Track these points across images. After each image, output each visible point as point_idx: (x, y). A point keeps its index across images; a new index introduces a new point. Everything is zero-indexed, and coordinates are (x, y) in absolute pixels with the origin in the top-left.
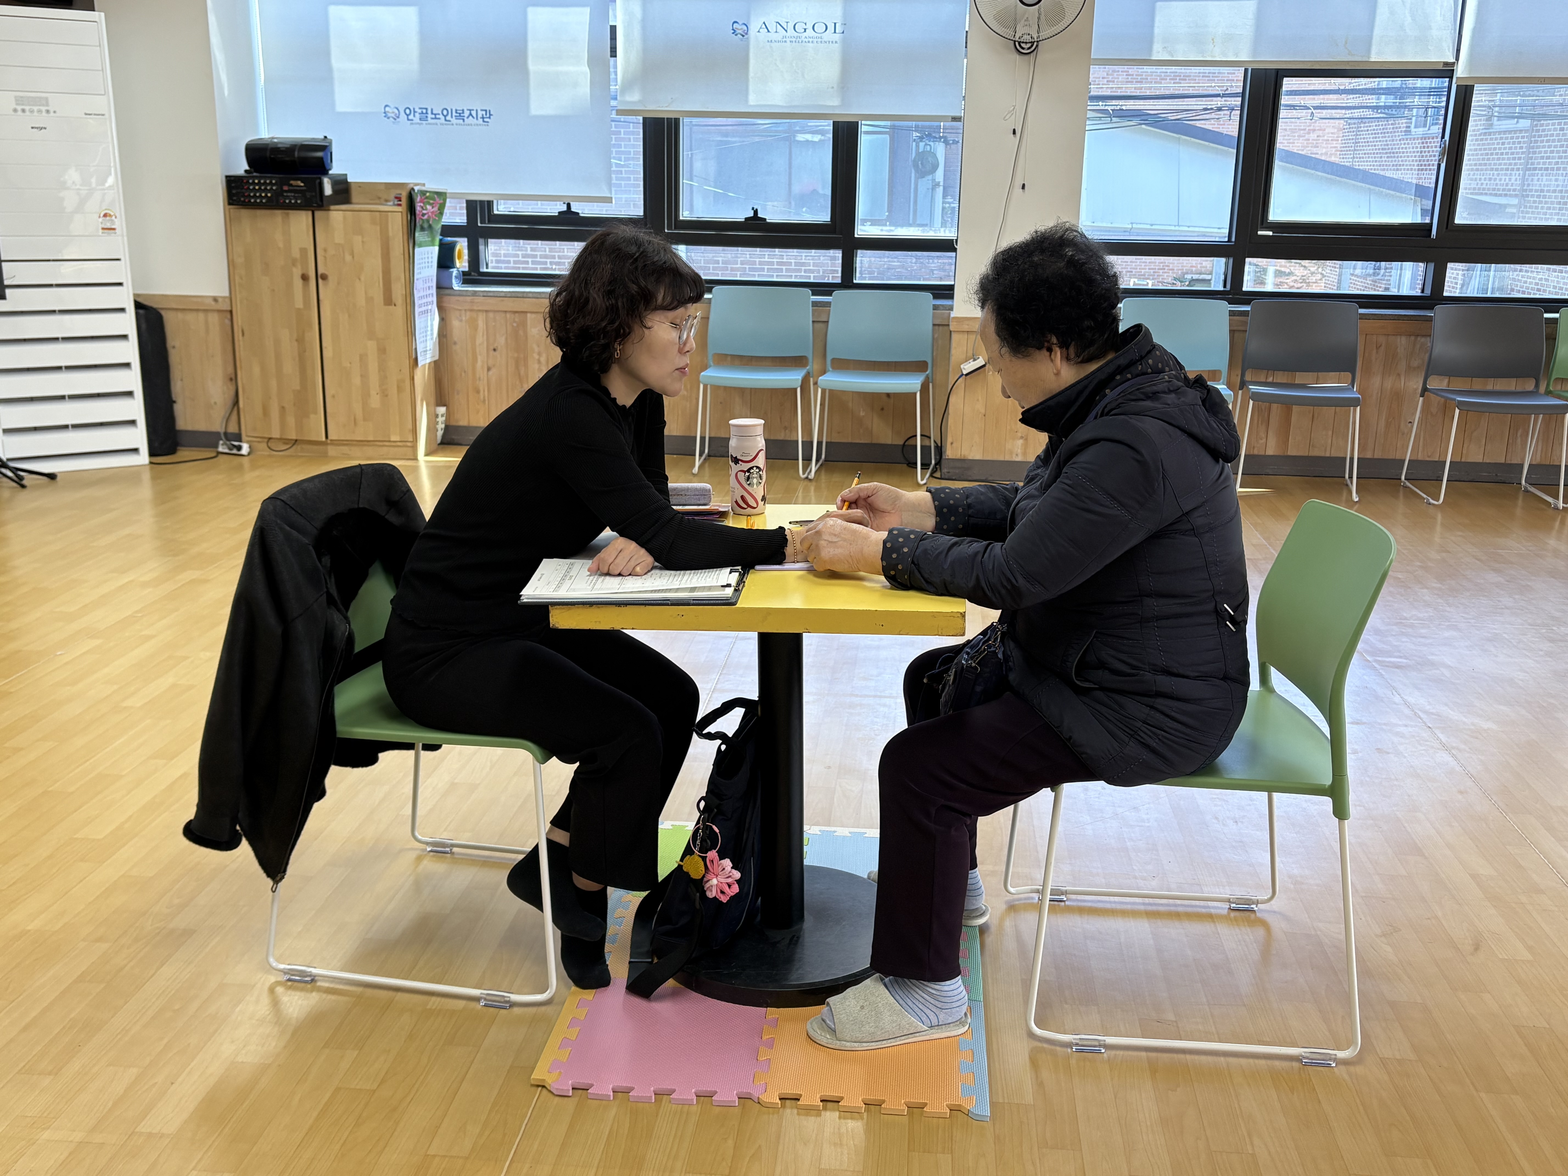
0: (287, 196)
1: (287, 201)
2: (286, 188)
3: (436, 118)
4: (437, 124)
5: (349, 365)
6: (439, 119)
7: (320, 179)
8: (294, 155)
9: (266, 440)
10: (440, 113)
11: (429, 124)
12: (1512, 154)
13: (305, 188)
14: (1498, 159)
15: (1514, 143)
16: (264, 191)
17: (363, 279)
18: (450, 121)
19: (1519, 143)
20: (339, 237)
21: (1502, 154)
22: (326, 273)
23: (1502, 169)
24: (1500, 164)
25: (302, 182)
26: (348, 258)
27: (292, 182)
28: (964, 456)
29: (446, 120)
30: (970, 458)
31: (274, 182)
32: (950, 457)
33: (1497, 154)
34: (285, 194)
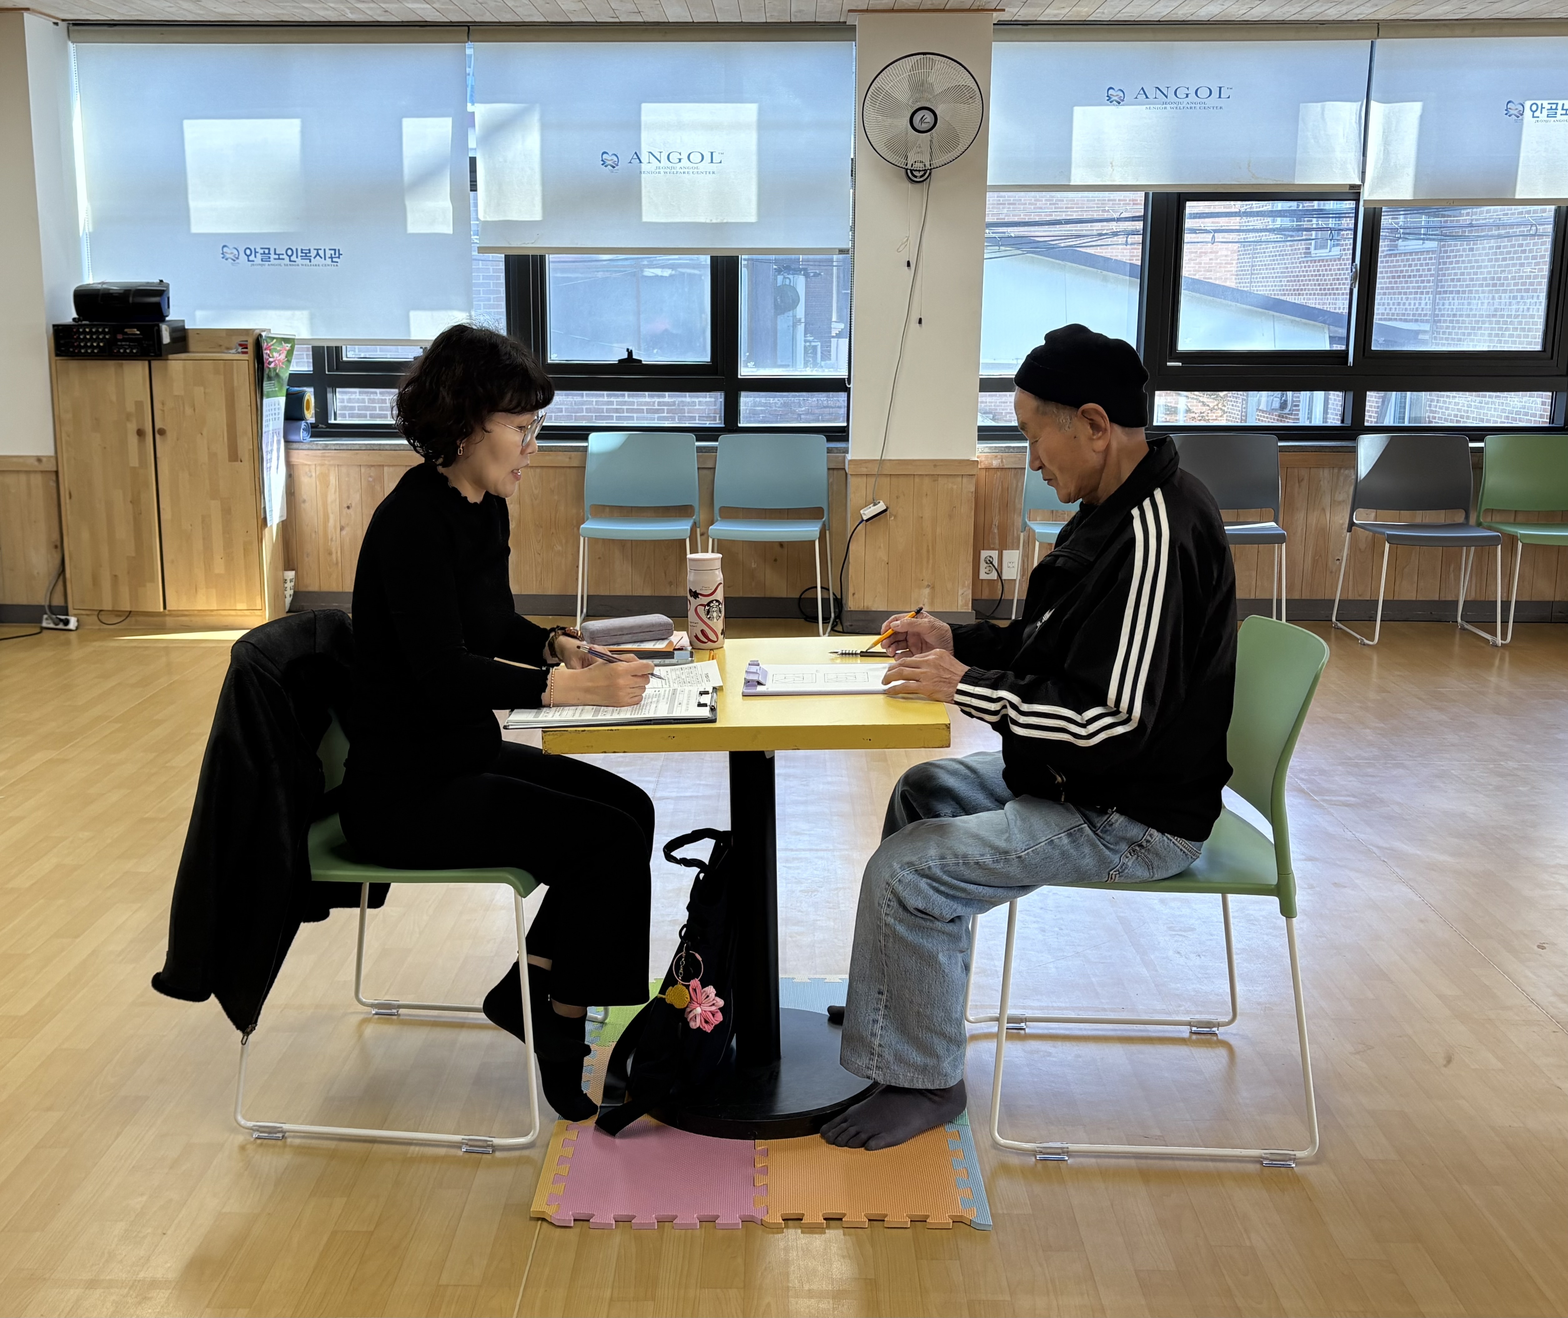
0: (122, 345)
1: (122, 351)
2: (120, 337)
3: (279, 259)
4: (280, 265)
5: (190, 527)
6: (283, 259)
7: (158, 326)
8: (128, 300)
9: (96, 613)
10: (284, 253)
11: (272, 265)
12: (1421, 276)
13: (141, 336)
14: (1406, 282)
15: (1421, 265)
16: (95, 340)
17: (205, 433)
18: (295, 261)
19: (1427, 264)
20: (178, 388)
21: (1410, 277)
22: (165, 428)
23: (1411, 293)
24: (1408, 288)
25: (138, 330)
26: (189, 411)
27: (126, 330)
28: (868, 608)
29: (290, 261)
30: (874, 609)
31: (107, 330)
32: (852, 609)
33: (1404, 277)
34: (119, 343)
